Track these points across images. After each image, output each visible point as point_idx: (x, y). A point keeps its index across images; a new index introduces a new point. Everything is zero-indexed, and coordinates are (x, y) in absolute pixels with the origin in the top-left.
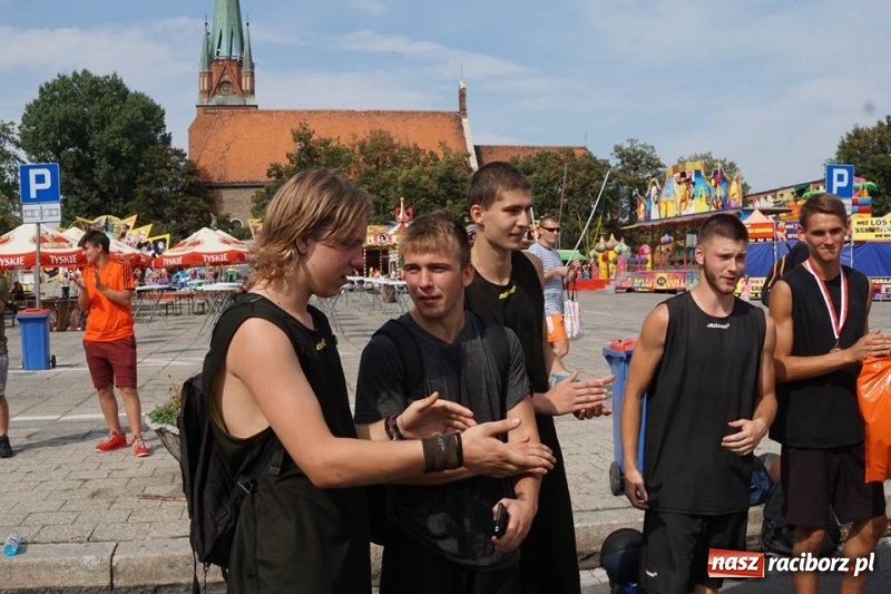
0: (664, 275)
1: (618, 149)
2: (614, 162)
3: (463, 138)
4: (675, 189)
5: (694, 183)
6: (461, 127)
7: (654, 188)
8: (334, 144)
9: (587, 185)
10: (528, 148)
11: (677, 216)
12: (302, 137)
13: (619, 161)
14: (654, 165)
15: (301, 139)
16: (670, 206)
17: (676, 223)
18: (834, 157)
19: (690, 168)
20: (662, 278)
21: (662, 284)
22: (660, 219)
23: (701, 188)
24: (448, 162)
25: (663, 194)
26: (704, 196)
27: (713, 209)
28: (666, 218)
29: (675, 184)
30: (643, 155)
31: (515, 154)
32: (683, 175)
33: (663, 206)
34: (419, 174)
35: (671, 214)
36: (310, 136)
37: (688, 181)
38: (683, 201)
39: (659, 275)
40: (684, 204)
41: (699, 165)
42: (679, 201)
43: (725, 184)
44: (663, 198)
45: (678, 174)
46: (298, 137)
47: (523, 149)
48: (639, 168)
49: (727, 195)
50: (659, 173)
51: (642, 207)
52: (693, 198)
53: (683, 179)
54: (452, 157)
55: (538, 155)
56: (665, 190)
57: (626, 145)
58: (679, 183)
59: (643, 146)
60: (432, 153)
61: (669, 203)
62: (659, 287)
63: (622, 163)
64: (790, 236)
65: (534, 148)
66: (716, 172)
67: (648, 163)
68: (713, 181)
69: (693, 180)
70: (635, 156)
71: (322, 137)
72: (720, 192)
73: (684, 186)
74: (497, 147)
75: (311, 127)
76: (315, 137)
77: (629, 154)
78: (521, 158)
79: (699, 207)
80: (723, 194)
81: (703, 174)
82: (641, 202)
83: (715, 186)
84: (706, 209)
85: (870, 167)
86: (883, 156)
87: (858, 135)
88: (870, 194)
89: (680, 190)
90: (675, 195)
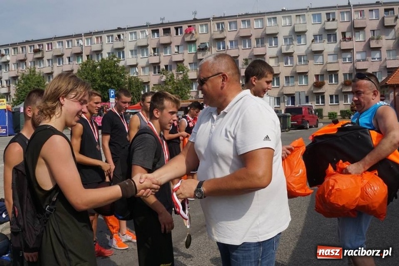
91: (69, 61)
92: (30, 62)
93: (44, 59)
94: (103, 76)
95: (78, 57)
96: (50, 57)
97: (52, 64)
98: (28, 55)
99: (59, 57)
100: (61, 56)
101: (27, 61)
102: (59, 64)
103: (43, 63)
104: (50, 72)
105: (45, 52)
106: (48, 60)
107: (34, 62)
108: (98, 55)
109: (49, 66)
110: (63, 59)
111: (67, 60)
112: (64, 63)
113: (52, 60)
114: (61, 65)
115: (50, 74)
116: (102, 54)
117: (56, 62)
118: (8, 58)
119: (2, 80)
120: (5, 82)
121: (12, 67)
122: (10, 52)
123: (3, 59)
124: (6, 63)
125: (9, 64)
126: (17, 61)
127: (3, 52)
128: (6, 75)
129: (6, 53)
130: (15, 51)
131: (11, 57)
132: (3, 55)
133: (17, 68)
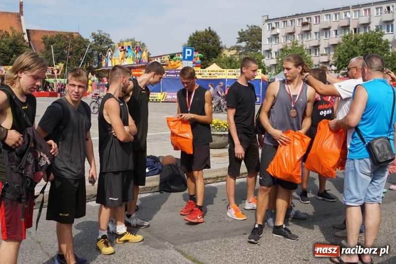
1: (93, 34)
2: (91, 40)
3: (21, 25)
4: (119, 54)
5: (127, 52)
6: (20, 20)
7: (110, 53)
9: (79, 50)
10: (52, 32)
13: (94, 40)
14: (109, 42)
18: (187, 43)
19: (126, 45)
22: (112, 66)
23: (130, 54)
24: (14, 37)
25: (114, 56)
26: (131, 57)
27: (135, 63)
29: (119, 52)
30: (104, 37)
31: (46, 34)
32: (123, 47)
35: (117, 64)
37: (125, 50)
38: (122, 59)
40: (123, 60)
41: (129, 44)
42: (120, 59)
43: (140, 53)
44: (113, 57)
45: (121, 47)
47: (49, 32)
48: (103, 44)
49: (141, 57)
50: (111, 46)
51: (104, 60)
52: (126, 58)
53: (122, 49)
54: (16, 34)
55: (56, 35)
56: (114, 54)
57: (97, 33)
58: (121, 51)
59: (104, 34)
60: (6, 32)
61: (116, 60)
63: (95, 40)
64: (167, 76)
65: (54, 32)
66: (137, 47)
67: (107, 42)
68: (135, 51)
69: (127, 50)
70: (100, 38)
72: (138, 56)
73: (123, 53)
74: (37, 30)
77: (98, 37)
78: (49, 36)
79: (129, 62)
80: (140, 57)
81: (131, 47)
83: (136, 53)
84: (132, 63)
85: (201, 48)
86: (206, 43)
87: (197, 34)
88: (201, 59)
89: (121, 54)
90: (119, 56)
91: (336, 34)
92: (298, 35)
93: (312, 32)
94: (365, 49)
95: (345, 30)
96: (317, 30)
97: (319, 37)
98: (296, 28)
99: (327, 30)
100: (329, 29)
101: (295, 34)
102: (326, 37)
103: (310, 36)
104: (317, 45)
105: (312, 24)
106: (316, 33)
107: (302, 35)
108: (365, 28)
109: (316, 39)
110: (329, 32)
111: (334, 33)
112: (331, 37)
113: (319, 33)
114: (328, 38)
115: (316, 48)
116: (369, 27)
117: (323, 35)
118: (278, 31)
119: (272, 51)
120: (274, 54)
121: (282, 39)
122: (280, 25)
123: (274, 32)
124: (276, 36)
125: (278, 37)
126: (286, 34)
127: (274, 25)
128: (276, 47)
129: (276, 26)
130: (284, 24)
131: (281, 30)
132: (273, 28)
133: (286, 40)
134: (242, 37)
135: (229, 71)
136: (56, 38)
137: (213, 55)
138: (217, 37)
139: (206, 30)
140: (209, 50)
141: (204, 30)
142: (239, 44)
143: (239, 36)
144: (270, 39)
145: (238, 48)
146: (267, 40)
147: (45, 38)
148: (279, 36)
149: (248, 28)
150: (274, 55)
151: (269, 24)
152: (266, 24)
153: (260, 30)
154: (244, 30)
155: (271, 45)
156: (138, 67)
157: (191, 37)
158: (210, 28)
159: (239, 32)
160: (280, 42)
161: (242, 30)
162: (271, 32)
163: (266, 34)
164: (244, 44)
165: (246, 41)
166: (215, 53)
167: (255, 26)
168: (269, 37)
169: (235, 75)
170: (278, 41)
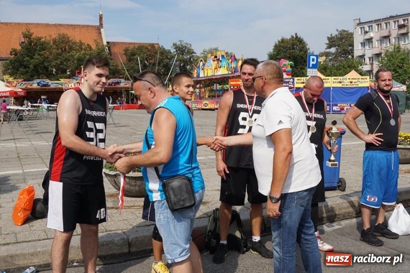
0: (207, 102)
1: (175, 44)
2: (173, 50)
3: (101, 38)
4: (212, 64)
5: (221, 61)
6: (100, 33)
7: (202, 63)
8: (43, 40)
10: (132, 43)
11: (212, 76)
12: (27, 36)
13: (175, 50)
14: (191, 52)
15: (27, 37)
16: (209, 71)
17: (212, 79)
18: (272, 51)
19: (219, 54)
20: (206, 104)
21: (206, 106)
22: (205, 77)
23: (224, 63)
24: (99, 49)
26: (226, 67)
27: (230, 72)
28: (207, 76)
29: (212, 61)
30: (186, 47)
32: (216, 57)
33: (206, 71)
34: (85, 54)
35: (210, 74)
36: (31, 35)
37: (218, 60)
38: (215, 69)
39: (205, 102)
40: (216, 70)
41: (223, 53)
42: (213, 69)
43: (235, 62)
44: (206, 67)
45: (213, 57)
46: (25, 36)
47: (129, 43)
49: (237, 66)
50: (193, 56)
51: (196, 71)
52: (220, 68)
53: (215, 59)
54: (100, 47)
55: (138, 46)
56: (207, 64)
57: (178, 43)
58: (214, 61)
59: (186, 44)
60: (88, 45)
61: (209, 70)
62: (205, 108)
63: (176, 51)
65: (135, 43)
66: (232, 56)
67: (188, 52)
68: (230, 60)
69: (221, 59)
70: (182, 48)
71: (38, 36)
72: (233, 65)
73: (216, 62)
74: (117, 43)
75: (31, 31)
76: (34, 36)
77: (180, 48)
78: (130, 48)
79: (223, 72)
80: (235, 66)
81: (225, 56)
82: (195, 69)
83: (231, 62)
84: (227, 72)
85: (288, 55)
86: (293, 50)
87: (283, 41)
88: (291, 67)
89: (214, 64)
90: (212, 66)
92: (394, 38)
98: (391, 31)
101: (390, 38)
103: (408, 39)
107: (398, 38)
118: (372, 35)
119: (365, 57)
120: (368, 59)
121: (376, 43)
122: (373, 29)
123: (367, 37)
124: (370, 40)
125: (372, 42)
126: (380, 37)
127: (367, 29)
128: (369, 52)
129: (369, 29)
130: (378, 27)
131: (374, 34)
132: (366, 32)
133: (381, 44)
134: (332, 42)
135: (334, 79)
136: (137, 49)
137: (301, 62)
138: (304, 43)
139: (292, 37)
140: (296, 58)
141: (291, 37)
142: (328, 50)
143: (327, 42)
144: (363, 44)
145: (327, 54)
146: (360, 45)
147: (126, 50)
148: (373, 40)
149: (337, 33)
150: (367, 61)
151: (361, 28)
152: (358, 29)
153: (352, 34)
154: (333, 35)
155: (364, 50)
156: (233, 77)
157: (276, 44)
158: (296, 34)
159: (328, 37)
160: (374, 46)
161: (331, 35)
162: (365, 35)
163: (358, 38)
164: (333, 50)
165: (335, 46)
166: (302, 61)
167: (345, 31)
168: (362, 42)
169: (340, 82)
170: (372, 45)
